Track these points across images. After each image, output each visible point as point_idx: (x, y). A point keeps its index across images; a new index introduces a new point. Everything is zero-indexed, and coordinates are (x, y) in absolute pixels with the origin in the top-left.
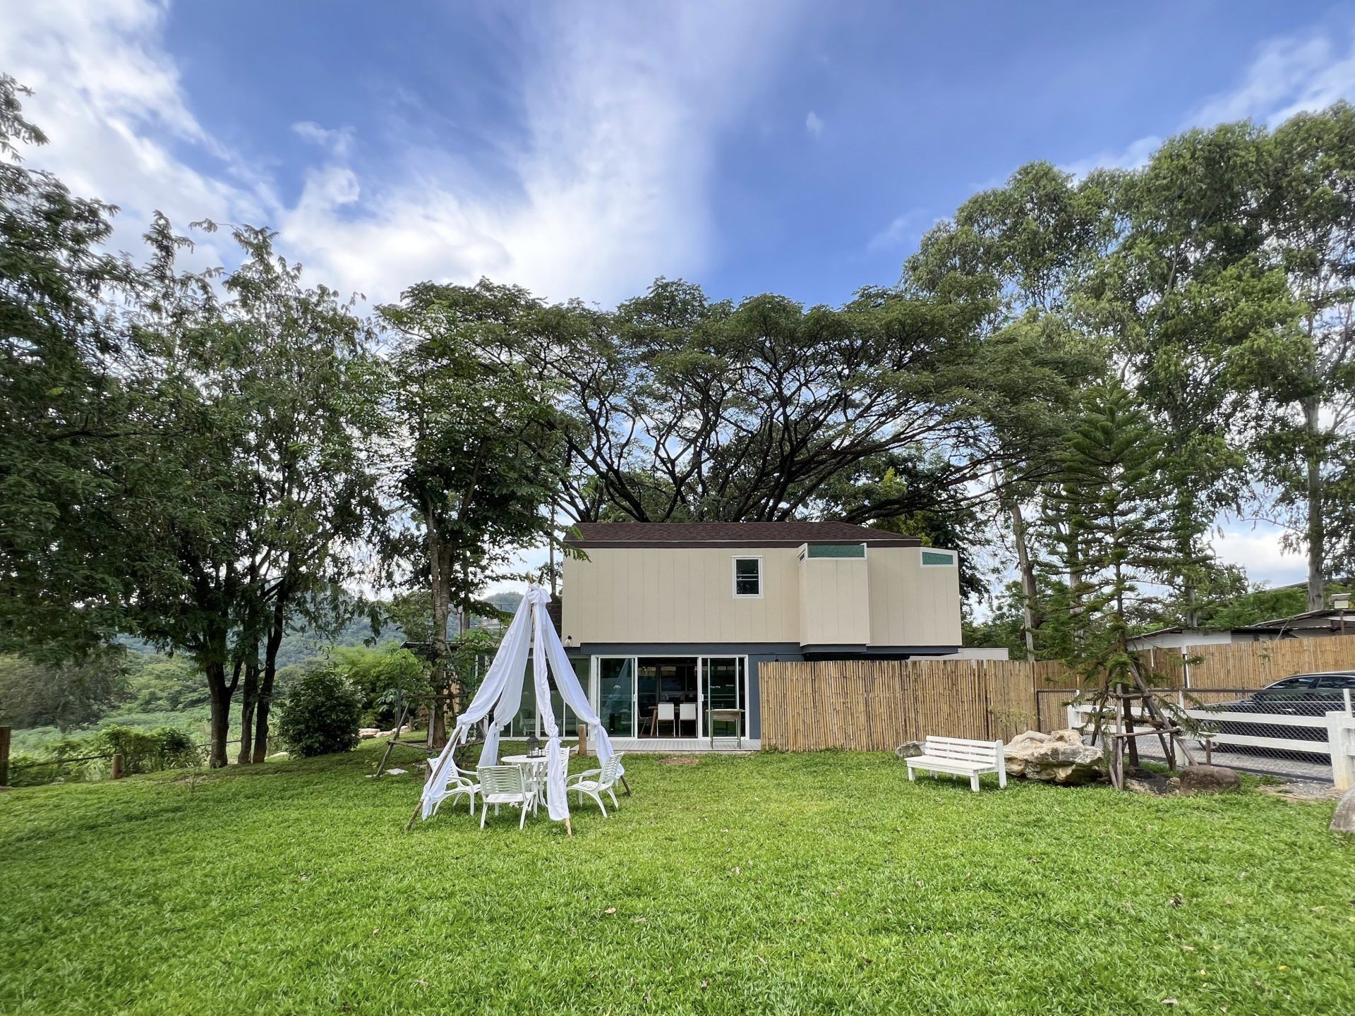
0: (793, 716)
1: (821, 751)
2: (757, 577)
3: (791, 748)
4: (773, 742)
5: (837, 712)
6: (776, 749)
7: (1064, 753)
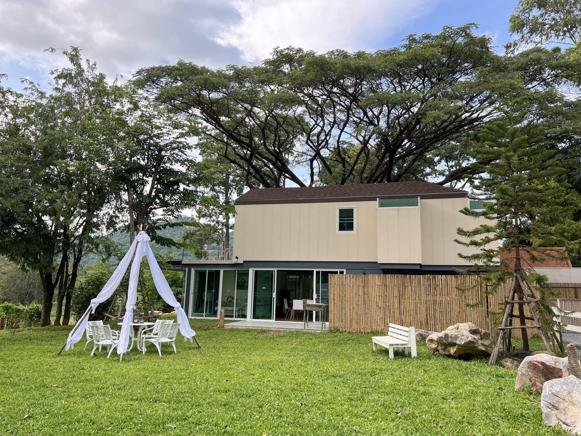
0: (350, 309)
1: (368, 333)
2: (353, 220)
3: (348, 330)
4: (337, 325)
5: (380, 308)
6: (338, 330)
7: (451, 337)
